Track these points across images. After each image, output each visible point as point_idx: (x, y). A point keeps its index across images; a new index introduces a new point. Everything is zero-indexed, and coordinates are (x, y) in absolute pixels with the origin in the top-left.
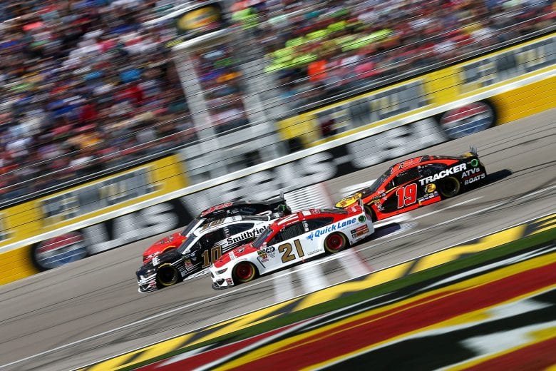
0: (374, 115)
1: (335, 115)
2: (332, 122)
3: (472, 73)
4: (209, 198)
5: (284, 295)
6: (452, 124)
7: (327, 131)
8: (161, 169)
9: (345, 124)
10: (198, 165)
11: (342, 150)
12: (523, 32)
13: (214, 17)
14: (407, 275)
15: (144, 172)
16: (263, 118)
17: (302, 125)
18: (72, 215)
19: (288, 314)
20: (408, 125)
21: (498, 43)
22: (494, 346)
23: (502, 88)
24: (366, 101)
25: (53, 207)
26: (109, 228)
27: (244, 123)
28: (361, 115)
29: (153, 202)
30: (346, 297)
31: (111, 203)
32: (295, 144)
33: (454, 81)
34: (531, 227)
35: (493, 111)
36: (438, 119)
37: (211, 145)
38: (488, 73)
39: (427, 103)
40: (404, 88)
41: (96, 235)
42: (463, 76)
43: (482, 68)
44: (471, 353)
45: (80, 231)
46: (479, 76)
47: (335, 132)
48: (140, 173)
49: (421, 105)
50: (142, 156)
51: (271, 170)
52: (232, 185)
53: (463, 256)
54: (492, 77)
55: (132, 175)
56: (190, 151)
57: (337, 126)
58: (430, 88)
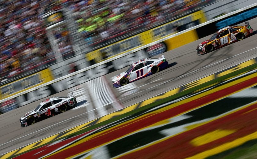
0: (121, 50)
1: (107, 51)
2: (106, 53)
3: (157, 32)
4: (62, 84)
5: (92, 118)
6: (151, 52)
8: (44, 74)
9: (111, 54)
10: (57, 72)
11: (110, 63)
12: (176, 16)
13: (60, 16)
14: (137, 108)
15: (37, 75)
16: (81, 53)
17: (95, 55)
18: (12, 93)
19: (93, 125)
20: (135, 53)
21: (167, 20)
22: (172, 132)
23: (170, 37)
24: (118, 44)
25: (5, 90)
26: (26, 97)
27: (73, 54)
28: (117, 50)
29: (42, 86)
30: (115, 118)
31: (26, 87)
32: (92, 62)
33: (150, 35)
34: (182, 88)
35: (166, 46)
36: (145, 50)
37: (62, 64)
38: (163, 32)
39: (141, 44)
40: (132, 39)
41: (21, 99)
42: (154, 34)
43: (161, 30)
44: (163, 136)
45: (15, 98)
46: (159, 33)
47: (107, 57)
48: (36, 76)
49: (139, 45)
50: (36, 69)
51: (84, 72)
52: (70, 79)
53: (158, 100)
54: (164, 33)
55: (33, 77)
56: (54, 67)
57: (108, 55)
58: (142, 38)
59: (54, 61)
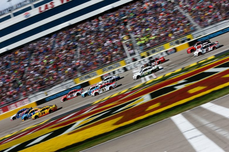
0: (156, 52)
1: (150, 52)
2: (149, 53)
3: (171, 44)
4: (130, 67)
5: (143, 82)
6: (169, 52)
7: (148, 54)
8: (122, 62)
9: (151, 53)
10: (128, 61)
11: (151, 58)
12: (179, 37)
13: (129, 37)
14: (163, 77)
16: (138, 53)
17: (144, 54)
18: (107, 71)
19: (144, 85)
20: (162, 53)
21: (175, 39)
22: (179, 88)
23: (177, 46)
24: (154, 49)
25: (105, 70)
26: (114, 72)
27: (134, 54)
28: (154, 52)
29: (120, 68)
30: (154, 81)
31: (114, 68)
32: (143, 57)
33: (169, 45)
34: (183, 68)
35: (175, 50)
36: (166, 52)
37: (130, 58)
38: (174, 44)
39: (164, 49)
40: (161, 47)
41: (112, 74)
42: (170, 44)
44: (175, 89)
45: (109, 73)
46: (173, 44)
47: (150, 55)
48: (118, 63)
49: (163, 49)
50: (118, 60)
51: (140, 62)
52: (133, 64)
53: (172, 73)
54: (175, 44)
55: (117, 64)
56: (126, 59)
57: (150, 54)
58: (165, 47)
59: (126, 57)
